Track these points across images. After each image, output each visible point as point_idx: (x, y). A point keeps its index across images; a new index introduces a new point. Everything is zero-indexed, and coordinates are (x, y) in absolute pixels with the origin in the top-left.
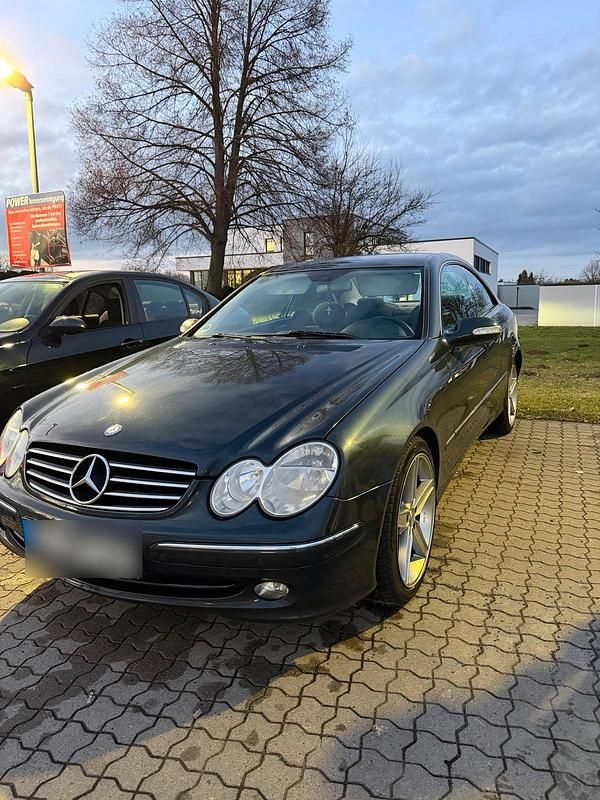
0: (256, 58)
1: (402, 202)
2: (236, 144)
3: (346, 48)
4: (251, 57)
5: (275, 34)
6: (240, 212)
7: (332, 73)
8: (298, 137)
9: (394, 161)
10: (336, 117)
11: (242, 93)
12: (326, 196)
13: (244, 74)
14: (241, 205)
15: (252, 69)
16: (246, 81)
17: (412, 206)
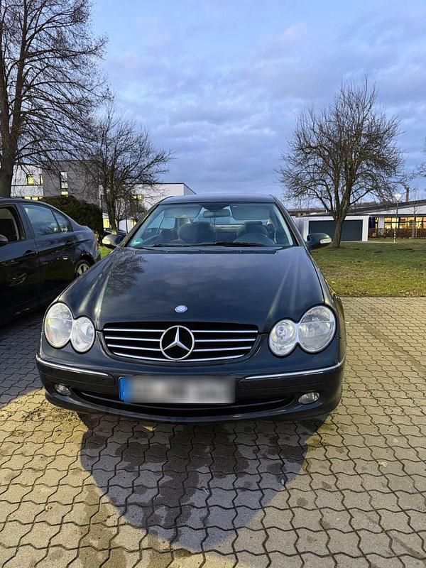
0: (32, 38)
1: (151, 155)
2: (18, 100)
3: (103, 42)
4: (28, 36)
5: (48, 22)
6: (23, 153)
7: (93, 59)
8: (69, 102)
9: (143, 126)
10: (100, 91)
11: (21, 64)
12: (93, 147)
13: (23, 48)
14: (23, 148)
15: (29, 46)
16: (25, 54)
17: (159, 159)
